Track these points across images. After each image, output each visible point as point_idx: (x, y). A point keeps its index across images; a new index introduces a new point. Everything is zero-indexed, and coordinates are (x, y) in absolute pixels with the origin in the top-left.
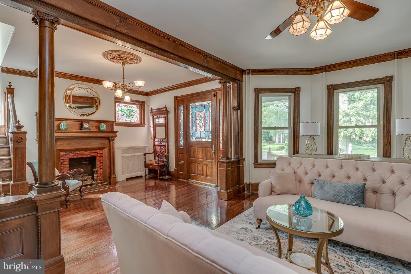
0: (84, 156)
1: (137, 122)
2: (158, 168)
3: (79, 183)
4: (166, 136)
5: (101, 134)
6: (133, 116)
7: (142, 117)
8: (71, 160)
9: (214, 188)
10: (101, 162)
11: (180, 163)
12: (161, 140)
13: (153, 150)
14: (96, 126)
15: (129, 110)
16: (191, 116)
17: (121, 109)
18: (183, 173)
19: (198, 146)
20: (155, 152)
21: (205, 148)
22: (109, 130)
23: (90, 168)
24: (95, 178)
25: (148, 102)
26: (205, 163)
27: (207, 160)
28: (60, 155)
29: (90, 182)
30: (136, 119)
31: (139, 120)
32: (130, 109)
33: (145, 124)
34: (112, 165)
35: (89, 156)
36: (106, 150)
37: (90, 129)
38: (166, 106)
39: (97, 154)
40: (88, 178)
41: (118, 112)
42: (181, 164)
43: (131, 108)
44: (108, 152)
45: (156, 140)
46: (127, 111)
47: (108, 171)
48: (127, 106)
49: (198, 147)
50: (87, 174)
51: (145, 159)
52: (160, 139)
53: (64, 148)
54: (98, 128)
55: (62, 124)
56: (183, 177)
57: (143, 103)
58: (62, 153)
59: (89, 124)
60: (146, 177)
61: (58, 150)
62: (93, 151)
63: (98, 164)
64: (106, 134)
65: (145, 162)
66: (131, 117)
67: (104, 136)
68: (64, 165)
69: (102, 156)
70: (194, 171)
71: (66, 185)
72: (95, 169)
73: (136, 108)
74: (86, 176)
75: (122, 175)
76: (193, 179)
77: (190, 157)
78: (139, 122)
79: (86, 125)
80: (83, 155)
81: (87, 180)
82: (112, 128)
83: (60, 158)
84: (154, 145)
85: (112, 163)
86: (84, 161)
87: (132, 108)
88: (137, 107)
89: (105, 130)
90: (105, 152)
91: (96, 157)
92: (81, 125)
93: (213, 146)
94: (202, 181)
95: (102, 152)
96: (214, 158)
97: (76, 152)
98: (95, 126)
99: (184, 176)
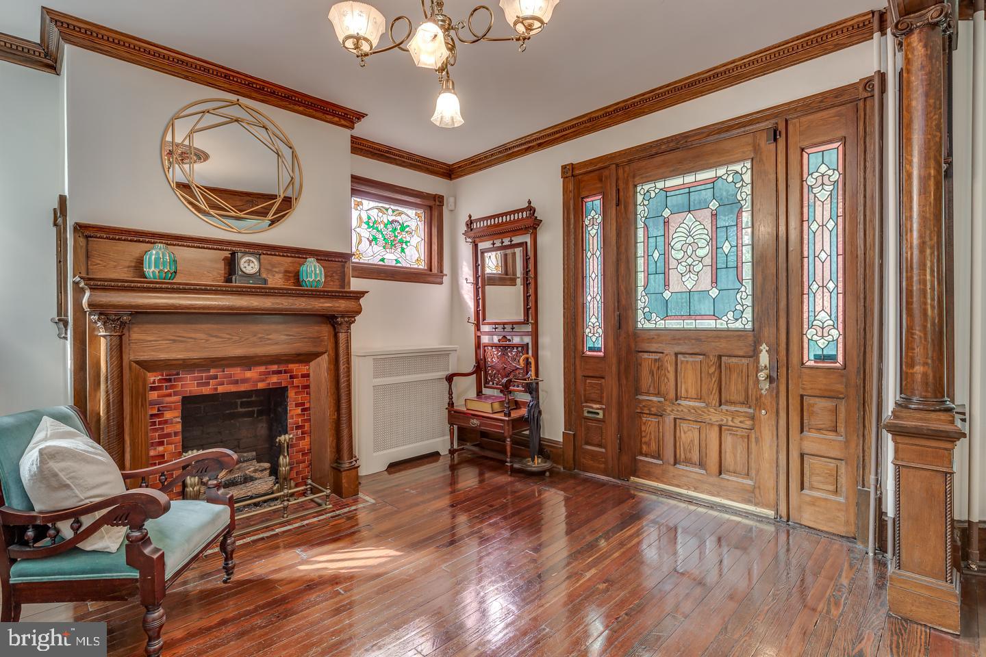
0: (243, 388)
1: (416, 266)
2: (507, 431)
3: (217, 516)
4: (527, 311)
5: (304, 299)
6: (404, 246)
7: (435, 247)
8: (190, 404)
9: (771, 529)
10: (302, 410)
11: (589, 412)
12: (508, 328)
13: (474, 363)
14: (286, 272)
15: (392, 222)
16: (640, 233)
17: (369, 218)
18: (603, 450)
19: (677, 349)
20: (480, 367)
21: (713, 359)
22: (334, 287)
23: (262, 428)
24: (283, 469)
25: (452, 200)
26: (715, 418)
27: (724, 407)
28: (144, 385)
29: (264, 484)
30: (414, 255)
31: (422, 258)
32: (396, 221)
33: (442, 272)
34: (344, 418)
35: (261, 386)
36: (323, 362)
37: (265, 281)
38: (530, 202)
39: (292, 377)
40: (255, 471)
41: (358, 230)
42: (590, 415)
43: (398, 218)
44: (329, 369)
45: (485, 328)
46: (385, 225)
47: (329, 440)
48: (387, 210)
49: (676, 354)
50: (254, 453)
51: (450, 394)
52: (504, 324)
53: (163, 356)
54: (296, 277)
55: (150, 258)
56: (603, 466)
57: (438, 203)
58: (153, 378)
59: (259, 260)
60: (452, 459)
61: (137, 362)
62: (275, 367)
63: (293, 414)
64: (322, 300)
65: (451, 404)
66: (399, 250)
67: (318, 310)
68: (160, 423)
69: (307, 387)
70: (654, 446)
71: (147, 551)
72: (282, 438)
73: (413, 218)
74: (248, 460)
75: (375, 454)
76: (648, 476)
77: (638, 391)
78: (422, 266)
79: (248, 265)
80: (236, 382)
81: (252, 479)
82: (344, 281)
83: (144, 396)
84: (478, 345)
85: (344, 411)
86: (243, 405)
87: (403, 216)
88: (416, 214)
89: (320, 287)
90: (320, 369)
91: (285, 389)
92: (231, 265)
93: (764, 348)
94: (696, 489)
95: (308, 370)
96: (767, 401)
97: (212, 372)
98: (282, 269)
99: (606, 463)
